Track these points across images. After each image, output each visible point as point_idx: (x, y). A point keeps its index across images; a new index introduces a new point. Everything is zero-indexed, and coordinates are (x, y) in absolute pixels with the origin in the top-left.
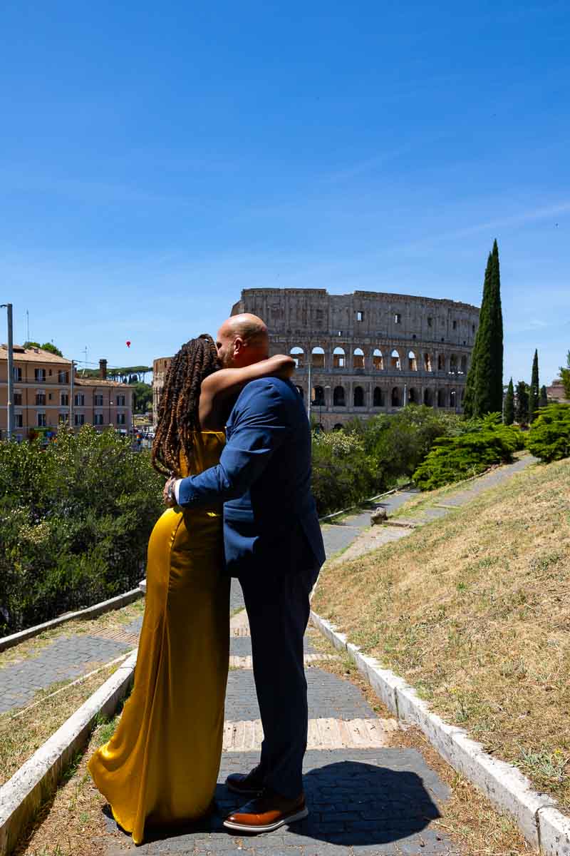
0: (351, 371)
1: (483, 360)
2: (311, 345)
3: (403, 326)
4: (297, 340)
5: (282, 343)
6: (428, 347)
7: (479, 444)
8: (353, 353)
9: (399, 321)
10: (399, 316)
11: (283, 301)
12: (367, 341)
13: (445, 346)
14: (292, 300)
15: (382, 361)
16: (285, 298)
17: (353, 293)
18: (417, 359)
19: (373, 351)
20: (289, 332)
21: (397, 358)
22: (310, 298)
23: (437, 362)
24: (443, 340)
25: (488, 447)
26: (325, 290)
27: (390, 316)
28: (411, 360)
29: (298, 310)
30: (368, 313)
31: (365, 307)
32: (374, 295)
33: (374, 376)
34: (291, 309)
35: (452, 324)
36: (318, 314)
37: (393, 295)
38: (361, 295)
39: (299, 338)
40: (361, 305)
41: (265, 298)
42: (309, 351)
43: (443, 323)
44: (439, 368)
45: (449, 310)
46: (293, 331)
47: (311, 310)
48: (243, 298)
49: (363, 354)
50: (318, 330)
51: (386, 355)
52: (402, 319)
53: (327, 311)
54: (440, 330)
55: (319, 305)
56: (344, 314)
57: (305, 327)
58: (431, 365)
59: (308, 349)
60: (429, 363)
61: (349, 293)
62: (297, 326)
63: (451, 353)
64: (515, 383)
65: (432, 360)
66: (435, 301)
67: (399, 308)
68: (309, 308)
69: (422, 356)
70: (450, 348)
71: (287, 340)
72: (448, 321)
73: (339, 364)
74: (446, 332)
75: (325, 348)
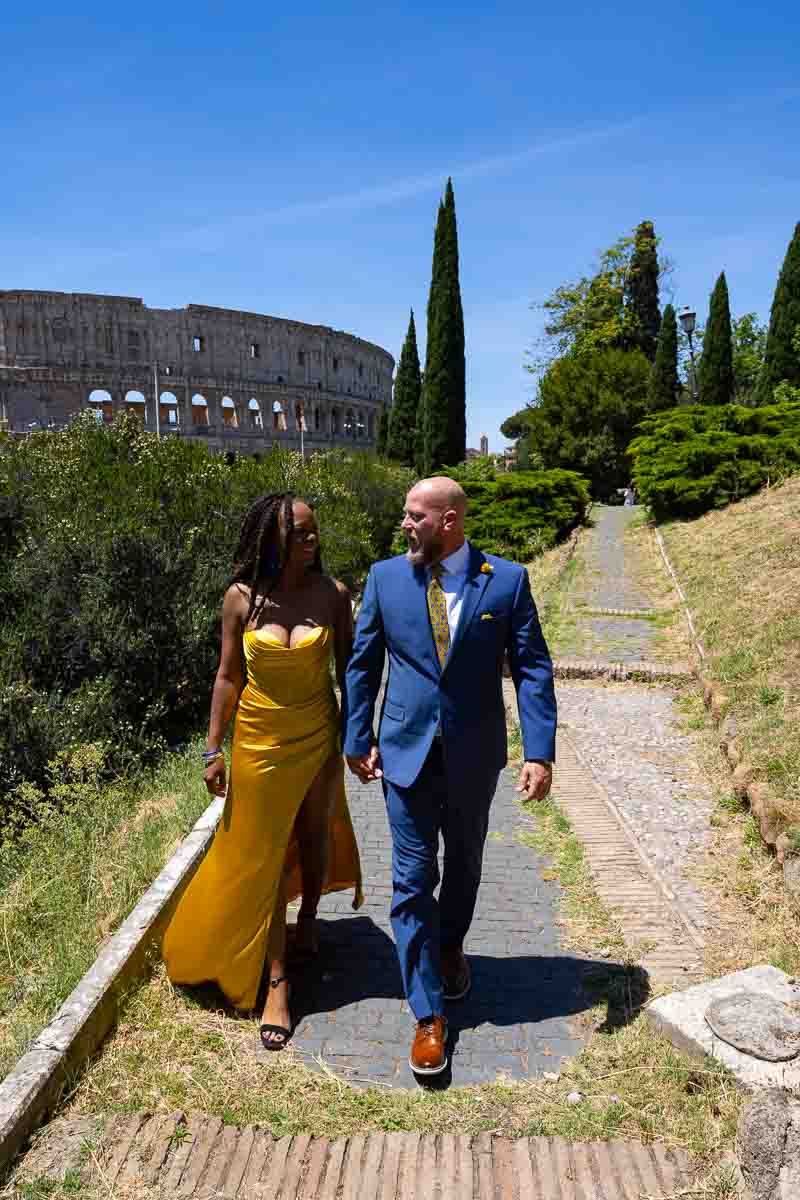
0: (189, 428)
1: (436, 380)
2: (123, 388)
3: (263, 362)
4: (98, 377)
5: (75, 382)
6: (300, 394)
7: (541, 489)
8: (191, 401)
9: (256, 354)
10: (256, 347)
11: (70, 314)
12: (211, 383)
13: (324, 393)
14: (85, 313)
15: (235, 415)
16: (73, 309)
17: (185, 307)
18: (285, 412)
19: (220, 400)
20: (85, 365)
21: (257, 411)
22: (117, 311)
23: (313, 417)
24: (320, 385)
25: (556, 496)
26: (140, 300)
27: (243, 347)
28: (276, 414)
29: (97, 329)
30: (211, 338)
31: (204, 331)
32: (219, 311)
33: (224, 436)
35: (332, 362)
36: (130, 338)
37: (245, 313)
38: (197, 311)
39: (103, 375)
40: (199, 328)
41: (38, 307)
42: (120, 398)
43: (319, 361)
44: (317, 426)
45: (327, 342)
46: (92, 363)
47: (119, 330)
49: (204, 403)
50: (132, 364)
51: (241, 406)
52: (261, 352)
53: (145, 333)
54: (316, 370)
55: (132, 324)
56: (172, 338)
57: (111, 358)
58: (305, 421)
59: (118, 394)
60: (302, 419)
61: (180, 307)
62: (98, 356)
63: (332, 404)
65: (307, 413)
66: (307, 328)
67: (256, 334)
68: (115, 327)
69: (293, 407)
70: (330, 397)
71: (83, 378)
72: (326, 359)
73: (168, 418)
74: (324, 374)
75: (145, 393)
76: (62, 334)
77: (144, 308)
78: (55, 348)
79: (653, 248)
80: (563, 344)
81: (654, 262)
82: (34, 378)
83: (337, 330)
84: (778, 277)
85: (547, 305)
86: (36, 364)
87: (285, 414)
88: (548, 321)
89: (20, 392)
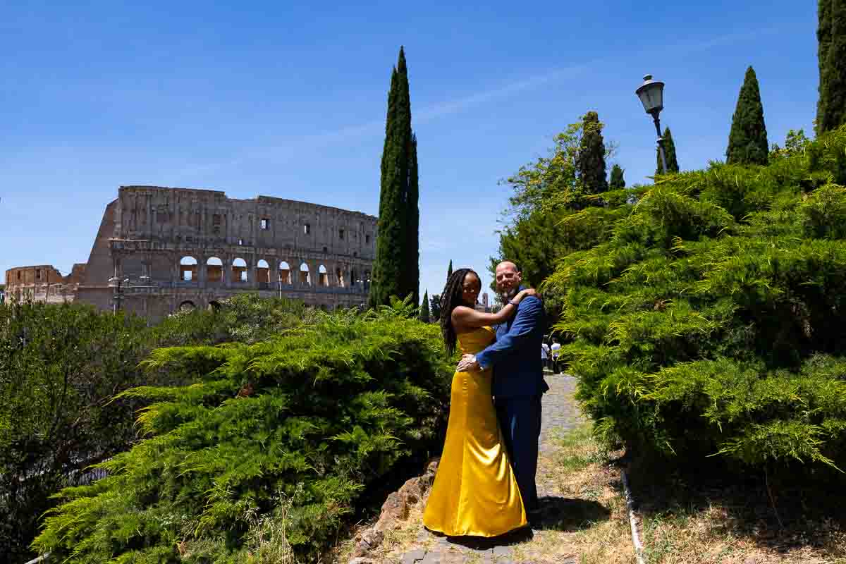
0: (254, 285)
2: (205, 255)
3: (313, 238)
4: (188, 248)
5: (170, 251)
6: (340, 260)
8: (256, 265)
9: (308, 232)
10: (308, 226)
11: (171, 202)
12: (272, 252)
13: (358, 261)
14: (182, 202)
15: (289, 276)
16: (174, 198)
17: (256, 198)
18: (329, 273)
19: (279, 263)
20: (179, 238)
21: (307, 272)
22: (206, 200)
23: (350, 277)
24: (355, 254)
26: (224, 192)
27: (297, 225)
28: (322, 275)
29: (190, 213)
30: (274, 221)
31: (269, 215)
32: (281, 201)
34: (181, 213)
35: (365, 237)
36: (214, 220)
38: (265, 201)
39: (191, 245)
40: (265, 212)
41: (149, 197)
42: (203, 262)
43: (355, 237)
44: (352, 284)
45: (362, 223)
46: (184, 237)
47: (206, 214)
48: (121, 196)
49: (267, 266)
50: (214, 237)
51: (295, 268)
52: (311, 230)
53: (225, 216)
54: (352, 243)
55: (216, 210)
56: (245, 220)
57: (198, 233)
58: (344, 279)
59: (202, 259)
60: (341, 278)
61: (252, 198)
62: (189, 232)
63: (364, 268)
64: (430, 297)
65: (345, 274)
66: (347, 213)
67: (308, 217)
68: (203, 211)
69: (334, 270)
70: (362, 262)
71: (176, 247)
72: (360, 234)
73: (240, 277)
74: (358, 245)
75: (222, 259)
76: (164, 217)
77: (226, 197)
78: (158, 226)
79: (599, 132)
80: (525, 212)
81: (601, 143)
82: (141, 248)
83: (370, 215)
84: (731, 121)
85: (511, 181)
86: (143, 237)
87: (329, 274)
88: (513, 193)
89: (130, 258)
